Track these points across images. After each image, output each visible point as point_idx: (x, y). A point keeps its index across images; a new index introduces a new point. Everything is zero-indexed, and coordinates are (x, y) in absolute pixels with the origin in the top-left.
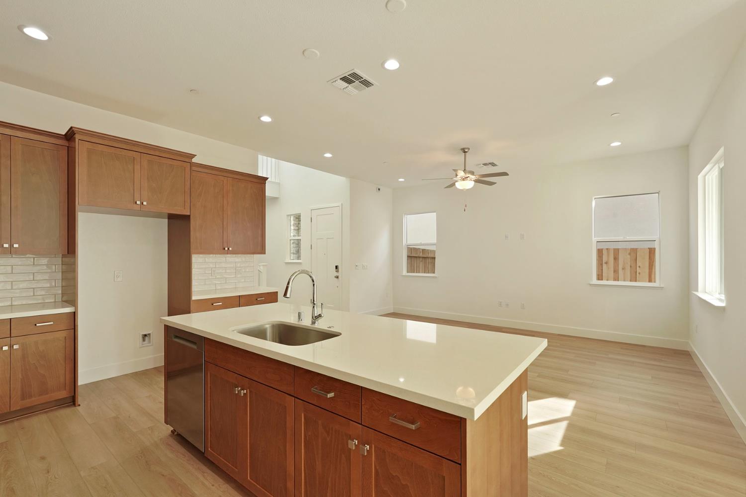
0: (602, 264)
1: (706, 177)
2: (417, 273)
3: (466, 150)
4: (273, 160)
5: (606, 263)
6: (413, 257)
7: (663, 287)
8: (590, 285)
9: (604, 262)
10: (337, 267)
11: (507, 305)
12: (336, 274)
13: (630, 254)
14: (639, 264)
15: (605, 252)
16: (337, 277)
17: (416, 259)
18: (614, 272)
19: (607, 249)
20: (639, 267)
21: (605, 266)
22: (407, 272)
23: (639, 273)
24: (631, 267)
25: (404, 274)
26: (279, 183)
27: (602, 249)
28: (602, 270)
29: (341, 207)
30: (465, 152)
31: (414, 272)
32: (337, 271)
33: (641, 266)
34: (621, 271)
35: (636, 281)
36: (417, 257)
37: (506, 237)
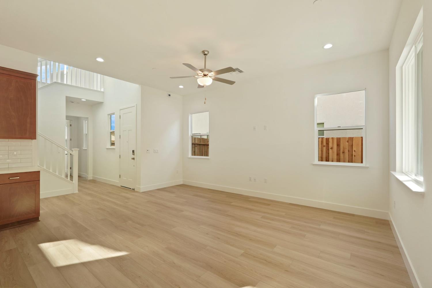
0: (328, 149)
1: (403, 67)
2: (205, 156)
3: (206, 53)
4: (99, 75)
5: (332, 148)
6: (201, 144)
7: (368, 167)
8: (313, 165)
9: (330, 148)
10: (133, 151)
11: (255, 180)
12: (133, 156)
13: (348, 142)
14: (354, 149)
15: (330, 140)
16: (134, 159)
17: (204, 146)
18: (337, 155)
19: (332, 138)
20: (355, 151)
21: (330, 151)
22: (192, 155)
23: (355, 156)
24: (349, 151)
25: (189, 157)
26: (103, 92)
27: (329, 138)
28: (329, 153)
29: (136, 106)
30: (205, 54)
31: (202, 155)
32: (133, 154)
33: (356, 150)
34: (342, 155)
35: (352, 162)
36: (205, 145)
37: (254, 128)
